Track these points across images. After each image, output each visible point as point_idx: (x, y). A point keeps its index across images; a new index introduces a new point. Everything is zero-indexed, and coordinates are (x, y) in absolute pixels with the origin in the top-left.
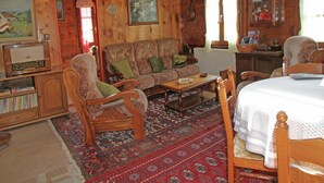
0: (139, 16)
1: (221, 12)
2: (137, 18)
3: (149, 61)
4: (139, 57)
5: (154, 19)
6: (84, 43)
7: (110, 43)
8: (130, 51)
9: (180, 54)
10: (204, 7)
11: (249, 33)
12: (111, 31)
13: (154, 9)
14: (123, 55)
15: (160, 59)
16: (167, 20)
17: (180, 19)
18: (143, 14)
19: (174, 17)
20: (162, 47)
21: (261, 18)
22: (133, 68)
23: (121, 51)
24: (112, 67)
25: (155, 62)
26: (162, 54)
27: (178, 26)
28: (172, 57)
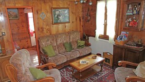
0: (59, 19)
1: (106, 19)
2: (57, 20)
3: (64, 45)
4: (58, 43)
5: (67, 20)
6: (31, 31)
7: (42, 35)
8: (53, 40)
9: (81, 40)
10: (95, 14)
11: (122, 32)
12: (42, 28)
13: (67, 15)
14: (49, 42)
15: (70, 43)
16: (74, 20)
17: (82, 20)
18: (61, 18)
19: (78, 19)
20: (72, 37)
21: (130, 25)
22: (55, 50)
23: (48, 40)
24: (43, 50)
25: (67, 46)
26: (71, 41)
27: (80, 24)
28: (77, 42)
